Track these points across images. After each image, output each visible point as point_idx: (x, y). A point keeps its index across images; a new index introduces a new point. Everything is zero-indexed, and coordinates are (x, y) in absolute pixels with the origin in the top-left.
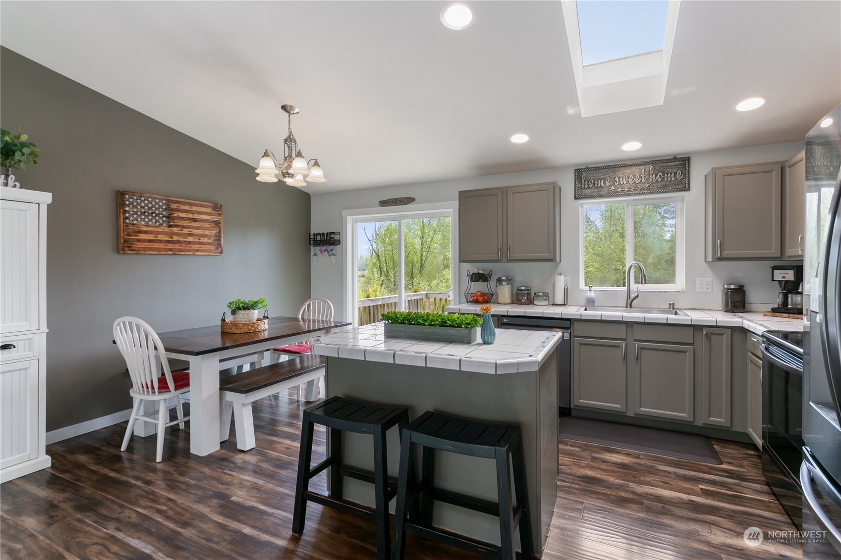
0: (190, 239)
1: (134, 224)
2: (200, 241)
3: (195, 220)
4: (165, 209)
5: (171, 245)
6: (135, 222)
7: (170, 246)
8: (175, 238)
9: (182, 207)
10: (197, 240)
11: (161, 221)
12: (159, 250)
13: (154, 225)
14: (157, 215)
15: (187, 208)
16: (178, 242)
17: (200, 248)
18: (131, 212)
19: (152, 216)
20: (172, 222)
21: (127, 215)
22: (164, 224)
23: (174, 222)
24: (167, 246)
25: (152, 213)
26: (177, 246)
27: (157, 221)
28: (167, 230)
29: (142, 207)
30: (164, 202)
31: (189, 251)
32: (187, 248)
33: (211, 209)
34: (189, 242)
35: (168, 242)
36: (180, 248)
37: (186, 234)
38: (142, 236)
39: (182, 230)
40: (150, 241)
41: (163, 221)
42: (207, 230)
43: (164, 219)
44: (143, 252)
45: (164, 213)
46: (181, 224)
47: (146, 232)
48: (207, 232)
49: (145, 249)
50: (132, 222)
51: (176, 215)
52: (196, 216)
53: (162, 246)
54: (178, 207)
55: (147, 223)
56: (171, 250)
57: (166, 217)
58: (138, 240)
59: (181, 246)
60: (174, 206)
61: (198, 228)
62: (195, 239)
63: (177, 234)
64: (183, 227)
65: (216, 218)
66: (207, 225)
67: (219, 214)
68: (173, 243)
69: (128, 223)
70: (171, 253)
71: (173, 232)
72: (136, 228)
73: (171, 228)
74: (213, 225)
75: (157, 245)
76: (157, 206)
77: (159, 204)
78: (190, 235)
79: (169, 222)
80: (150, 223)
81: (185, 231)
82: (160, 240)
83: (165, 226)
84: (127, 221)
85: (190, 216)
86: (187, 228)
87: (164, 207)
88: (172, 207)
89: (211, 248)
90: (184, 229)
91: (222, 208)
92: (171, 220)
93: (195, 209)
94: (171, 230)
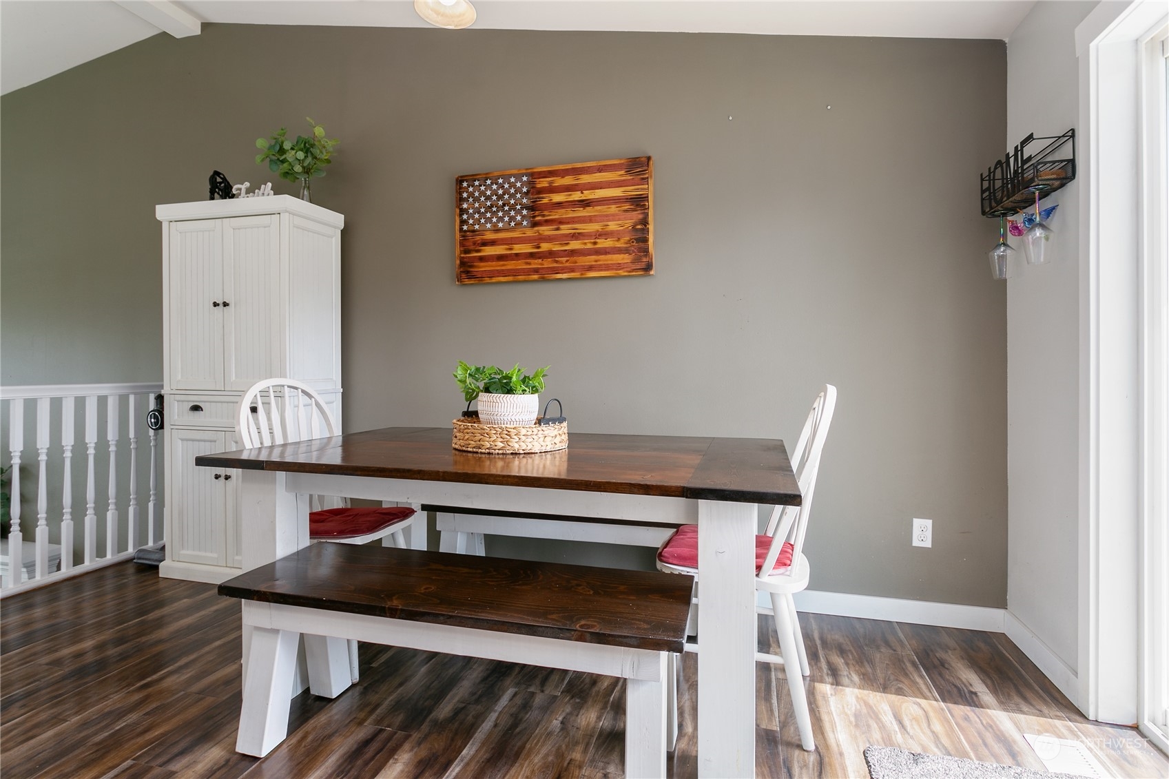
0: (575, 245)
1: (474, 231)
2: (598, 246)
3: (585, 204)
4: (527, 193)
5: (536, 261)
6: (477, 227)
7: (536, 264)
8: (545, 247)
9: (559, 181)
10: (589, 246)
11: (519, 218)
12: (514, 273)
13: (507, 226)
14: (512, 207)
15: (568, 180)
16: (551, 254)
17: (596, 261)
18: (471, 211)
19: (503, 210)
20: (538, 215)
21: (465, 217)
22: (525, 223)
23: (544, 216)
24: (529, 264)
25: (504, 205)
26: (548, 263)
27: (512, 218)
28: (530, 233)
29: (488, 198)
30: (525, 179)
31: (572, 270)
32: (567, 264)
33: (622, 172)
34: (573, 253)
35: (532, 255)
36: (555, 265)
37: (566, 236)
38: (489, 251)
39: (558, 229)
40: (501, 258)
41: (523, 217)
42: (613, 220)
43: (525, 212)
44: (487, 280)
45: (525, 201)
46: (556, 217)
47: (493, 243)
48: (613, 226)
49: (492, 274)
50: (471, 228)
51: (545, 201)
52: (588, 195)
53: (520, 265)
54: (550, 183)
55: (495, 225)
56: (536, 271)
57: (527, 208)
58: (482, 259)
59: (557, 262)
60: (543, 183)
61: (590, 220)
62: (585, 243)
63: (549, 239)
64: (561, 222)
65: (632, 191)
66: (613, 209)
67: (643, 179)
68: (539, 258)
69: (465, 231)
70: (536, 277)
71: (540, 234)
72: (478, 238)
73: (536, 228)
74: (627, 206)
75: (511, 265)
76: (512, 191)
77: (515, 186)
78: (576, 236)
79: (534, 217)
80: (500, 225)
81: (565, 229)
82: (517, 255)
83: (525, 227)
84: (465, 228)
85: (577, 196)
86: (568, 223)
87: (525, 190)
88: (538, 186)
89: (623, 259)
90: (562, 227)
91: (651, 162)
92: (537, 213)
93: (585, 179)
94: (538, 231)
